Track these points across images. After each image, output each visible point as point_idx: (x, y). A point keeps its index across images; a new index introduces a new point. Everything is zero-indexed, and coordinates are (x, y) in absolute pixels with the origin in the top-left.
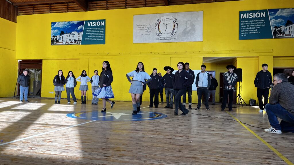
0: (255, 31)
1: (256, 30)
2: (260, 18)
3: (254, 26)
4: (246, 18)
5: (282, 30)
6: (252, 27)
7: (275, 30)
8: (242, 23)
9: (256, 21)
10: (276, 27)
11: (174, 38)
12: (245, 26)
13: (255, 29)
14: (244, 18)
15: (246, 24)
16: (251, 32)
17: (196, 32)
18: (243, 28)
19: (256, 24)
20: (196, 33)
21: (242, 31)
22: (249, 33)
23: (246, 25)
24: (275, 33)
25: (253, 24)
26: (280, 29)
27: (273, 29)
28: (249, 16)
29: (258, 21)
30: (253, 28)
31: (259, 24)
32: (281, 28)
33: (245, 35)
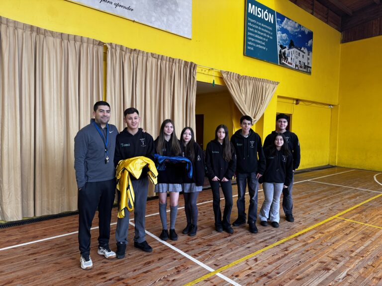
0: (262, 45)
1: (264, 44)
2: (268, 23)
3: (262, 34)
4: (254, 14)
5: (287, 53)
6: (260, 35)
7: (280, 52)
8: (250, 22)
9: (264, 26)
10: (281, 46)
11: (127, 7)
12: (252, 30)
13: (263, 41)
14: (252, 13)
15: (254, 26)
16: (259, 44)
17: (179, 10)
18: (251, 34)
19: (264, 32)
20: (179, 12)
21: (250, 39)
22: (257, 46)
23: (254, 29)
24: (280, 56)
25: (261, 31)
26: (285, 51)
27: (279, 48)
28: (258, 14)
29: (266, 26)
30: (261, 38)
31: (267, 34)
32: (286, 49)
33: (252, 49)
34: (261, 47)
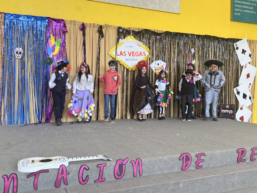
0: (251, 10)
13: (251, 6)
16: (246, 9)
18: (238, 2)
21: (237, 6)
22: (244, 11)
30: (249, 4)
34: (249, 12)
